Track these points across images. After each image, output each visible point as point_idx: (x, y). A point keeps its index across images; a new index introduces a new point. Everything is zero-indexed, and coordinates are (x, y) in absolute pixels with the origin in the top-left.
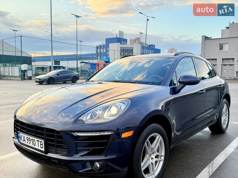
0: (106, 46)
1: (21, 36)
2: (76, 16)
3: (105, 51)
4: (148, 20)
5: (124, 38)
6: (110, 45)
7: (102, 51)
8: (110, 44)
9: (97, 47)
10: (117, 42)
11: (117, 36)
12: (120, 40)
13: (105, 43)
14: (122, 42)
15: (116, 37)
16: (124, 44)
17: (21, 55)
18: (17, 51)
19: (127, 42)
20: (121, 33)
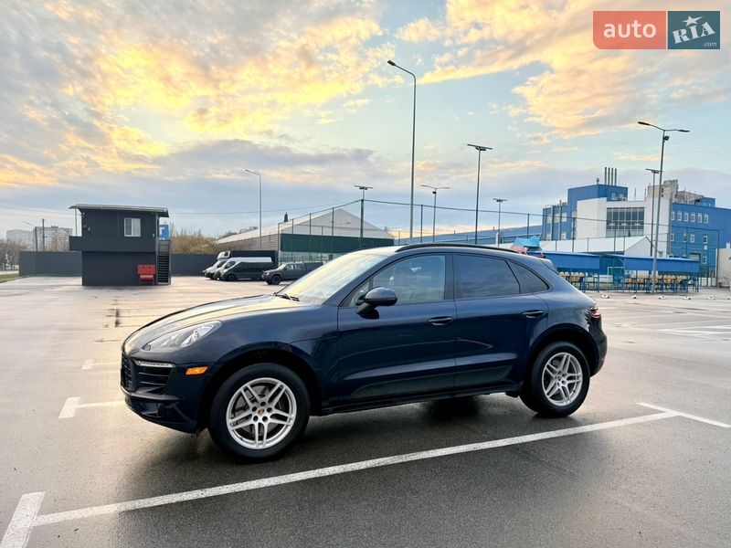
0: (570, 207)
1: (362, 201)
2: (477, 148)
3: (564, 220)
4: (666, 138)
5: (617, 185)
6: (580, 204)
7: (557, 220)
8: (579, 202)
9: (546, 211)
10: (599, 197)
11: (598, 181)
12: (608, 190)
13: (565, 200)
14: (614, 195)
15: (596, 183)
16: (619, 200)
17: (359, 236)
18: (367, 230)
19: (626, 195)
20: (610, 173)
